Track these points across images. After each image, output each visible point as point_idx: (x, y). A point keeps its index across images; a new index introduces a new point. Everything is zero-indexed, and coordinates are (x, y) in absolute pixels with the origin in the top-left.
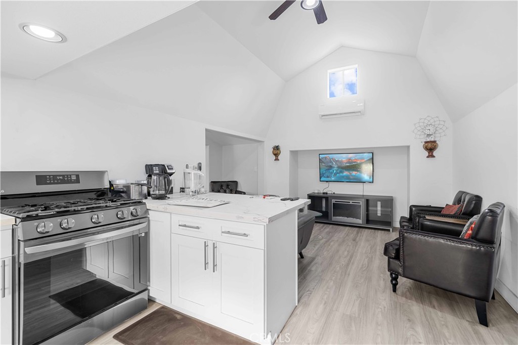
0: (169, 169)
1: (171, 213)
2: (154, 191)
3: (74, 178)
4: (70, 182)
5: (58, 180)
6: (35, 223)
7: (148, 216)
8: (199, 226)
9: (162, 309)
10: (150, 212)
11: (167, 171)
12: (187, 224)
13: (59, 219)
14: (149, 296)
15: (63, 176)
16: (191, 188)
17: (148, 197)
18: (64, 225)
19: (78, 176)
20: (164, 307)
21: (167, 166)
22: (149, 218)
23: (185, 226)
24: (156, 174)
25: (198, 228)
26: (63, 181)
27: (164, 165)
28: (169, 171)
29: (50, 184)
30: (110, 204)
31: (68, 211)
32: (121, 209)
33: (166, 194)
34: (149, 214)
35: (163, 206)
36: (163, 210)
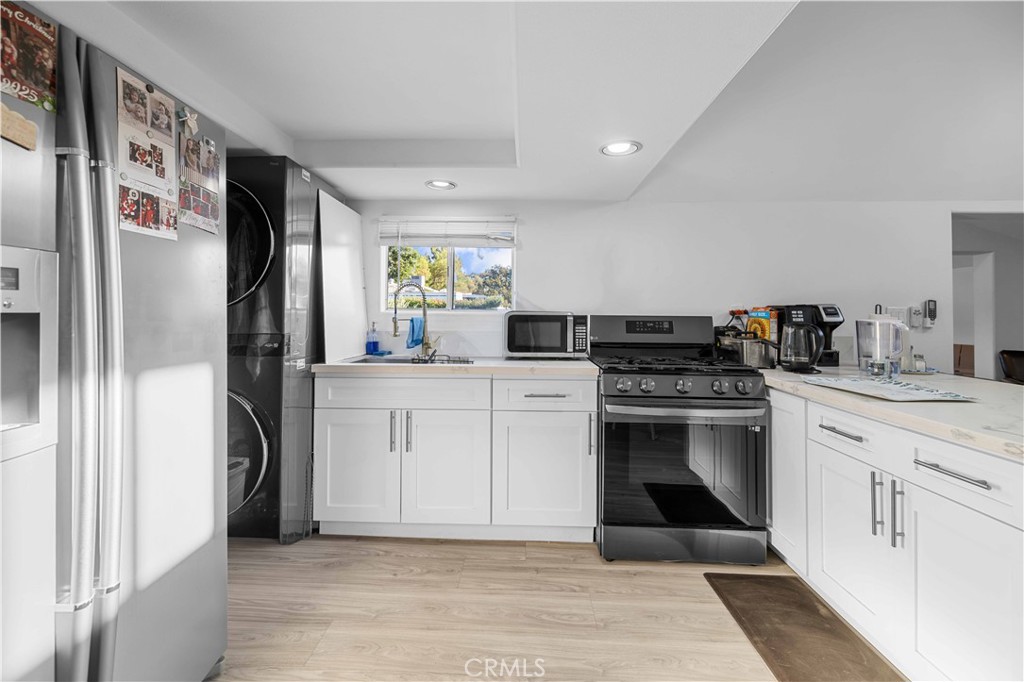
0: (827, 314)
1: (806, 400)
2: (786, 356)
3: (666, 325)
4: (660, 331)
5: (648, 327)
6: (615, 377)
7: (767, 398)
8: (863, 436)
9: (793, 581)
10: (771, 391)
11: (822, 318)
12: (839, 427)
13: (638, 377)
14: (769, 543)
15: (654, 322)
16: (874, 358)
17: (777, 367)
18: (644, 387)
19: (671, 323)
20: (797, 579)
21: (824, 309)
22: (769, 402)
23: (833, 429)
24: (798, 325)
25: (859, 439)
26: (654, 330)
27: (816, 307)
28: (826, 319)
29: (639, 332)
30: (704, 368)
31: (651, 369)
32: (718, 378)
33: (813, 364)
34: (769, 395)
35: (792, 384)
36: (791, 391)
